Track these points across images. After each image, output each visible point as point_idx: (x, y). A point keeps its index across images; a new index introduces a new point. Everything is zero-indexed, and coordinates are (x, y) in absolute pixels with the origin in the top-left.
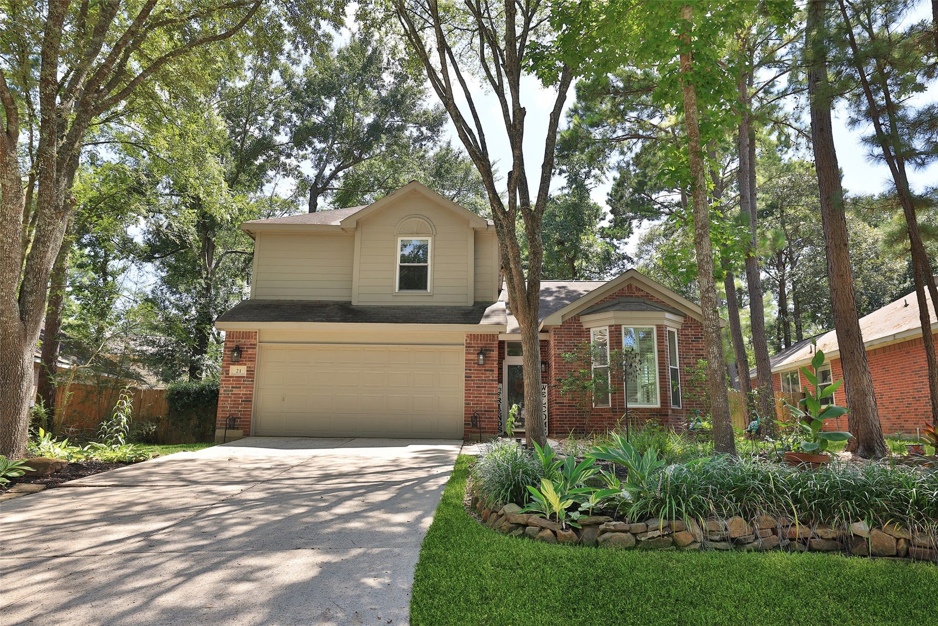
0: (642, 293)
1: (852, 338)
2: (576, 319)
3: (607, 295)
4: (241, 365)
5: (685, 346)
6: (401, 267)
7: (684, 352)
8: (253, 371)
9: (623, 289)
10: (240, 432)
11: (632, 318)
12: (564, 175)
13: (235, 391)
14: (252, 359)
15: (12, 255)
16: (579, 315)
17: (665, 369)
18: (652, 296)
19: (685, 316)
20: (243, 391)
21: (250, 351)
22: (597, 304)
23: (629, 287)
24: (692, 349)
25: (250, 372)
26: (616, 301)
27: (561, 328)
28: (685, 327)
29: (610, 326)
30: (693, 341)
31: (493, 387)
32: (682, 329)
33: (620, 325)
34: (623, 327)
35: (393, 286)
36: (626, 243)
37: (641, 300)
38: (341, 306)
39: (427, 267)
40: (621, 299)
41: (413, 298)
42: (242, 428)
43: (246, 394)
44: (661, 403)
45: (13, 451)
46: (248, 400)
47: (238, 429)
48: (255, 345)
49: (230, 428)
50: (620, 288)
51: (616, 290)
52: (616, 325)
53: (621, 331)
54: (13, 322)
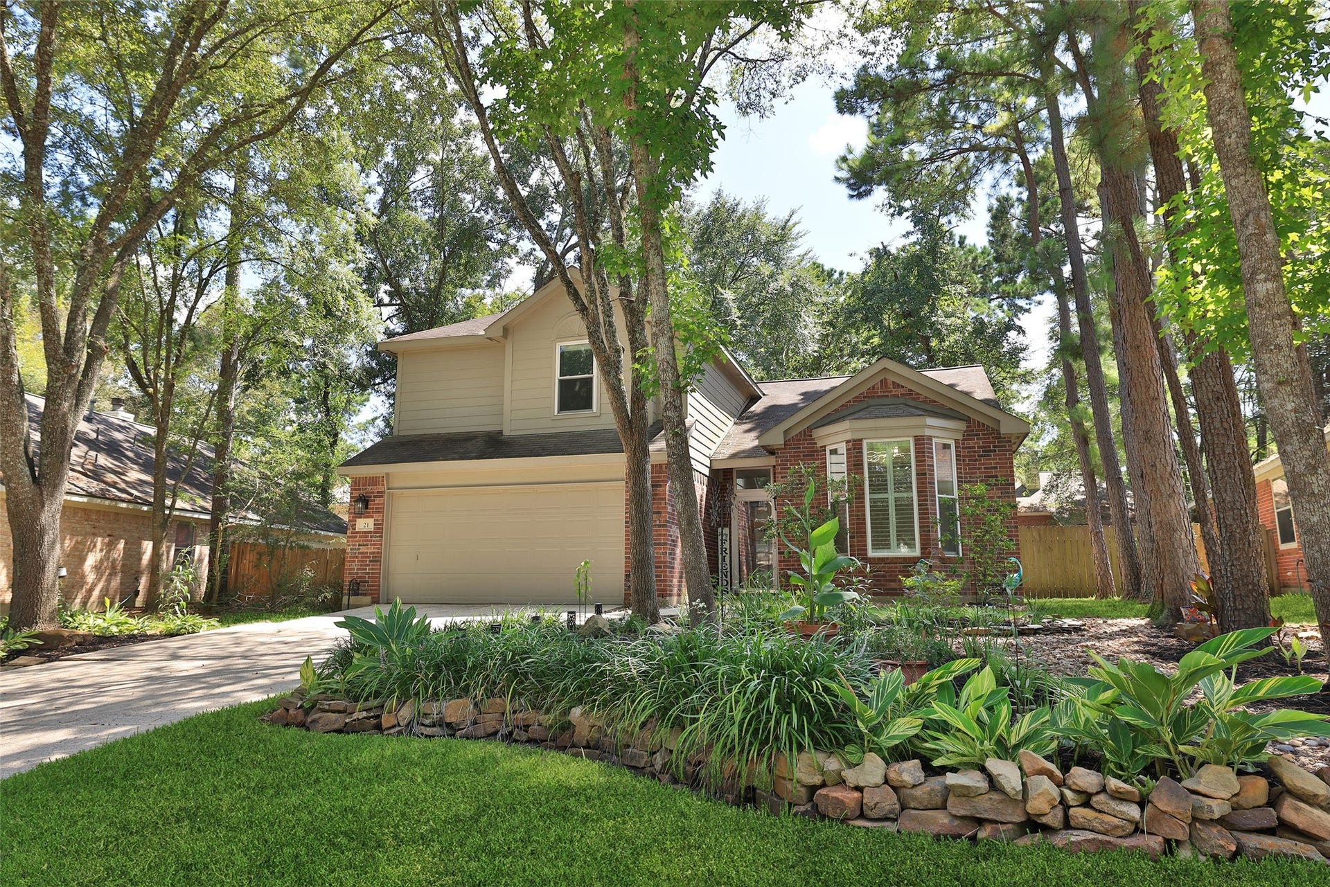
0: (903, 391)
1: (1153, 442)
2: (807, 433)
3: (850, 398)
4: (368, 517)
5: (968, 465)
6: (561, 381)
7: (966, 473)
8: (382, 524)
9: (873, 387)
10: (368, 599)
11: (876, 429)
12: (906, 214)
13: (363, 549)
14: (380, 510)
15: (11, 418)
16: (810, 429)
17: (927, 500)
18: (918, 394)
19: (968, 420)
20: (371, 549)
21: (377, 500)
22: (836, 410)
23: (884, 382)
24: (979, 469)
25: (378, 525)
26: (864, 405)
27: (785, 449)
28: (968, 435)
29: (848, 442)
30: (982, 456)
31: (660, 535)
32: (963, 440)
33: (861, 440)
34: (865, 443)
35: (551, 408)
36: (1039, 303)
37: (901, 400)
38: (490, 437)
39: (592, 378)
40: (872, 402)
41: (577, 421)
42: (370, 594)
43: (373, 553)
44: (922, 549)
45: (37, 623)
46: (376, 560)
47: (365, 595)
48: (382, 492)
49: (353, 595)
50: (870, 385)
51: (864, 389)
52: (855, 441)
53: (861, 448)
54: (22, 488)
